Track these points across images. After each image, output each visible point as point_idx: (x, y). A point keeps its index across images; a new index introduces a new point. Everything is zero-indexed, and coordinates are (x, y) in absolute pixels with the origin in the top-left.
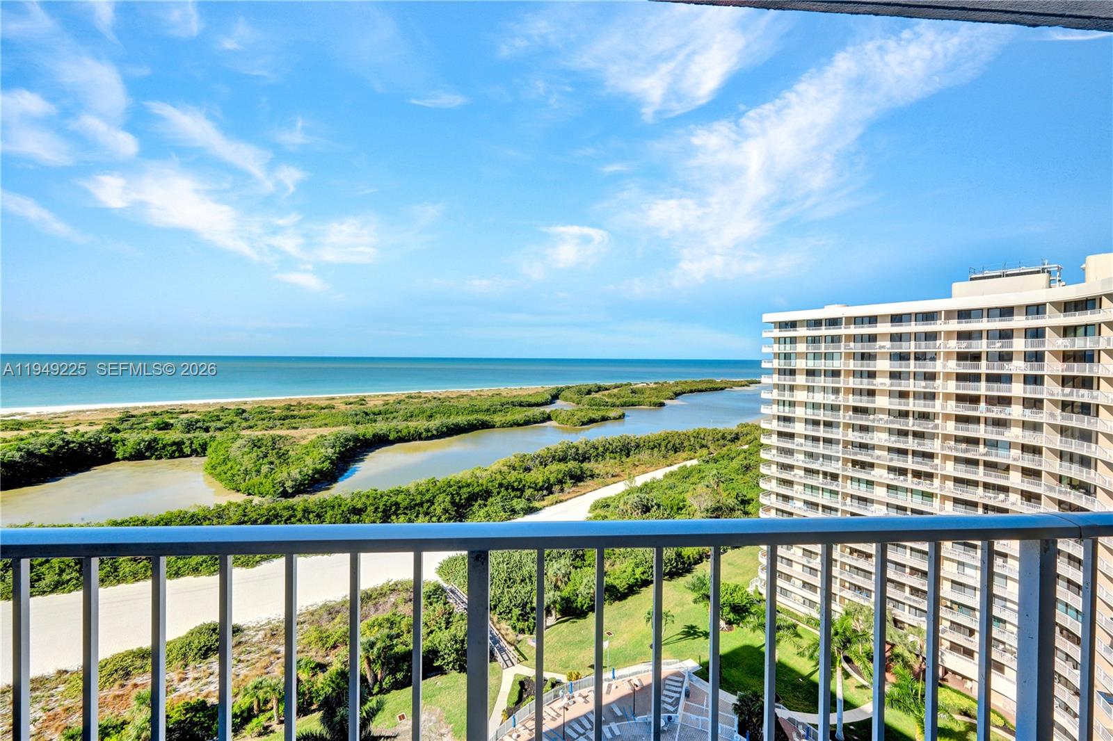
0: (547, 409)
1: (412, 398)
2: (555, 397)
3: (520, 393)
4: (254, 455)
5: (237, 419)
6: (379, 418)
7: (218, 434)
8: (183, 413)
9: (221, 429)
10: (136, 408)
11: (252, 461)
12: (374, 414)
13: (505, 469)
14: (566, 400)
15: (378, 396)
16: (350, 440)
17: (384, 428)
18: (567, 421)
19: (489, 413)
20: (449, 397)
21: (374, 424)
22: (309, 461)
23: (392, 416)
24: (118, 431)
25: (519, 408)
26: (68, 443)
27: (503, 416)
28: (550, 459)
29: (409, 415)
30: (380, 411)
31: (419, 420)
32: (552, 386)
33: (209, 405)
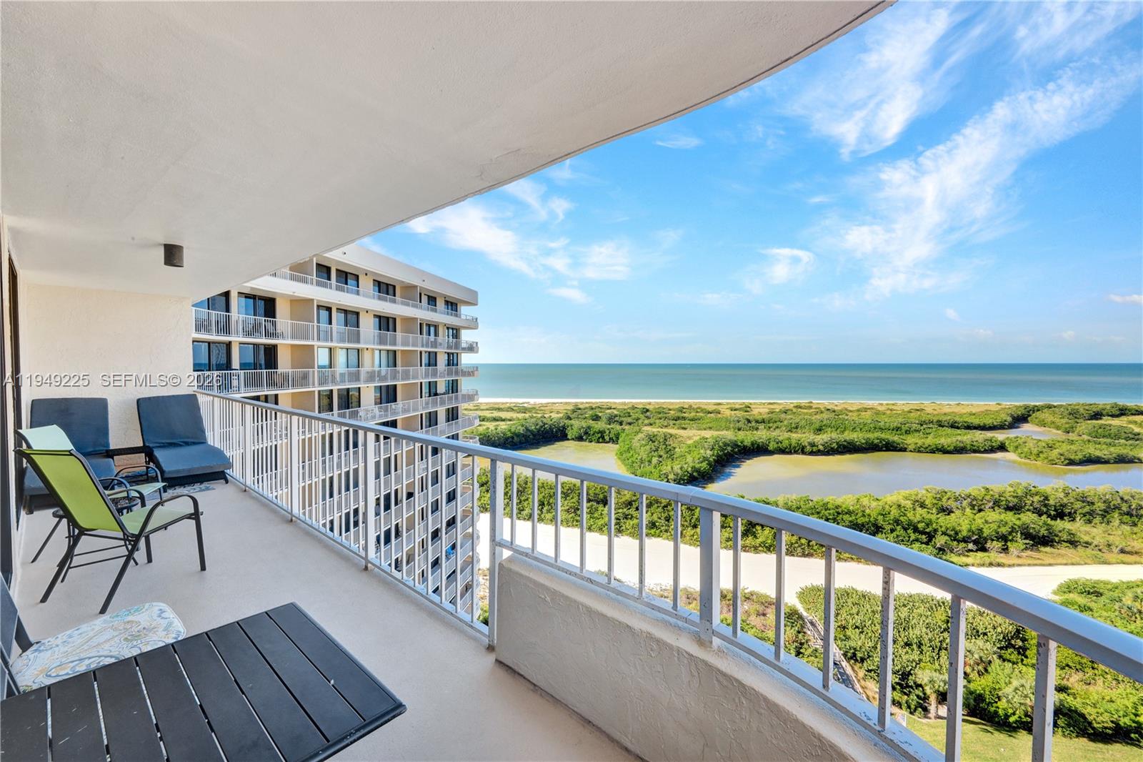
0: (1000, 436)
1: (800, 407)
2: (1020, 419)
3: (956, 410)
4: (648, 447)
5: (642, 416)
6: (761, 426)
7: (627, 427)
8: (608, 409)
9: (630, 424)
10: (582, 403)
11: (647, 453)
12: (757, 422)
13: (908, 504)
14: (1043, 424)
15: (764, 404)
16: (729, 445)
17: (764, 437)
18: (1038, 455)
19: (899, 432)
20: (846, 409)
21: (755, 432)
22: (689, 459)
23: (775, 425)
24: (571, 419)
25: (949, 431)
26: (545, 424)
27: (922, 438)
28: (991, 504)
29: (793, 425)
30: (763, 419)
31: (804, 433)
32: (1017, 404)
33: (624, 404)
